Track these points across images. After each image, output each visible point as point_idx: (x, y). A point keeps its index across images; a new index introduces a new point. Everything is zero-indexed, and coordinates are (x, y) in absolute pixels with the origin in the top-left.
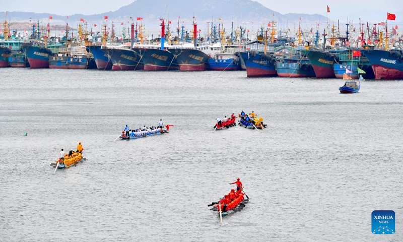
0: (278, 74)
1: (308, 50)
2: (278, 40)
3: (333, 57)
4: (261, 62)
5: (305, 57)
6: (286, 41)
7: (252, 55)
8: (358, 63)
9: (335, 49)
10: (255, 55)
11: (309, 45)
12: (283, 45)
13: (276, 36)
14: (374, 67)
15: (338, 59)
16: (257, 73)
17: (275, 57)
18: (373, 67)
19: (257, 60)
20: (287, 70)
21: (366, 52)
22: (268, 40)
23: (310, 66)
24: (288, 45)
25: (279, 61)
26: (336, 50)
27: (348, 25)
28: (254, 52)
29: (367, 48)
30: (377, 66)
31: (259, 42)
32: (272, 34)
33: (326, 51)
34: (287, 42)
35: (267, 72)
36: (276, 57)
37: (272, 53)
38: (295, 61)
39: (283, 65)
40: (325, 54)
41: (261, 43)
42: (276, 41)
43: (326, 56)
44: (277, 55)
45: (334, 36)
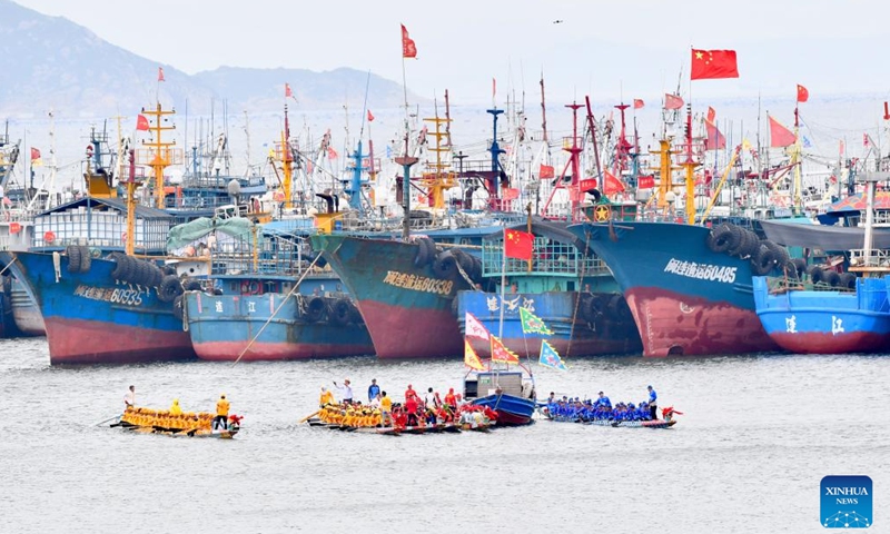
0: (197, 345)
1: (328, 231)
2: (185, 192)
3: (449, 262)
4: (115, 296)
5: (321, 263)
6: (224, 196)
7: (74, 263)
8: (571, 285)
9: (451, 225)
10: (87, 265)
11: (331, 209)
12: (210, 215)
13: (176, 174)
14: (638, 302)
15: (475, 271)
16: (95, 346)
17: (171, 272)
18: (631, 302)
19: (97, 286)
20: (237, 330)
21: (599, 233)
22: (139, 193)
23: (343, 306)
24: (230, 212)
25: (195, 286)
26: (454, 229)
27: (495, 113)
28: (81, 251)
29: (602, 214)
30: (652, 297)
31: (94, 204)
32: (158, 165)
33: (417, 234)
34: (229, 201)
35: (142, 337)
36: (180, 272)
37: (159, 253)
38: (273, 286)
39: (219, 306)
40: (414, 248)
41: (105, 209)
42: (177, 199)
43: (422, 260)
44: (184, 262)
45: (440, 166)
